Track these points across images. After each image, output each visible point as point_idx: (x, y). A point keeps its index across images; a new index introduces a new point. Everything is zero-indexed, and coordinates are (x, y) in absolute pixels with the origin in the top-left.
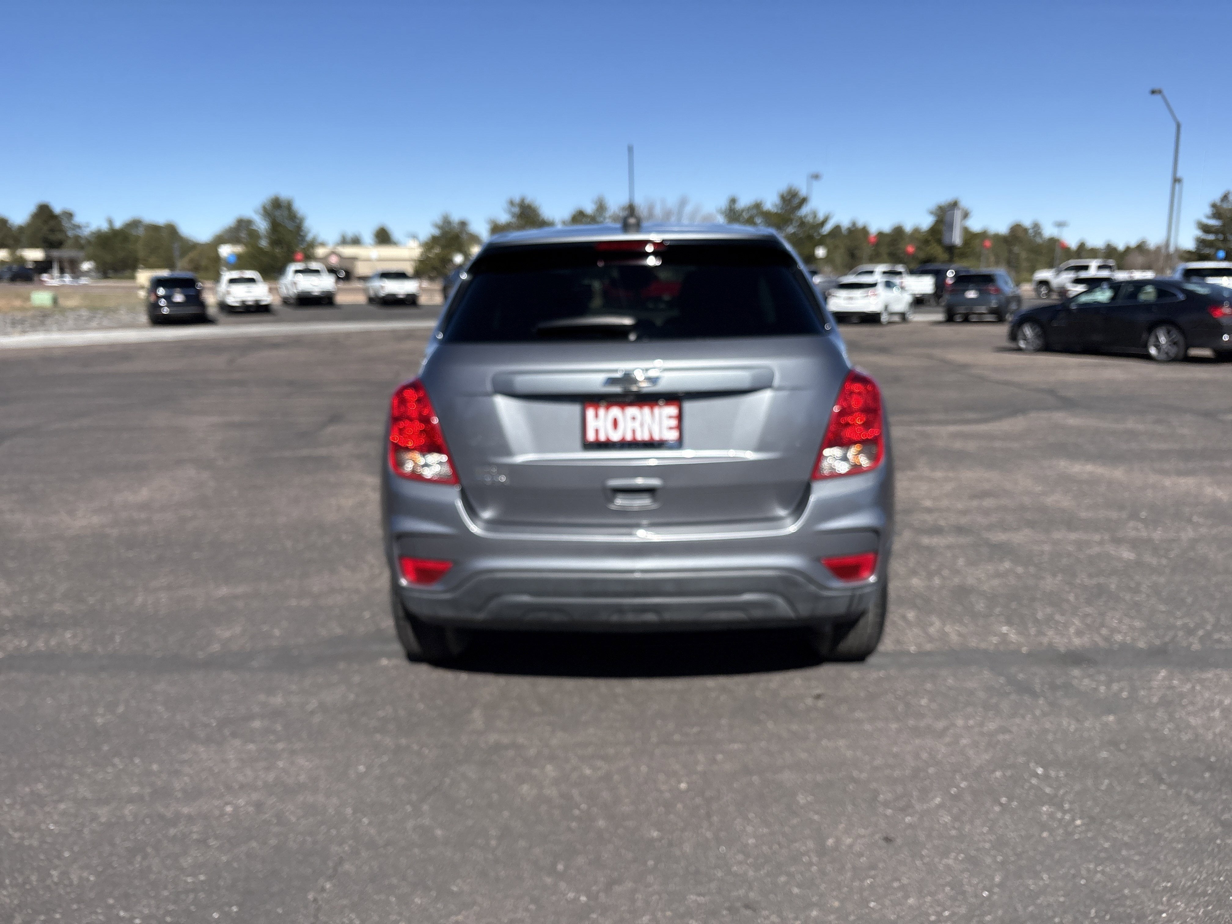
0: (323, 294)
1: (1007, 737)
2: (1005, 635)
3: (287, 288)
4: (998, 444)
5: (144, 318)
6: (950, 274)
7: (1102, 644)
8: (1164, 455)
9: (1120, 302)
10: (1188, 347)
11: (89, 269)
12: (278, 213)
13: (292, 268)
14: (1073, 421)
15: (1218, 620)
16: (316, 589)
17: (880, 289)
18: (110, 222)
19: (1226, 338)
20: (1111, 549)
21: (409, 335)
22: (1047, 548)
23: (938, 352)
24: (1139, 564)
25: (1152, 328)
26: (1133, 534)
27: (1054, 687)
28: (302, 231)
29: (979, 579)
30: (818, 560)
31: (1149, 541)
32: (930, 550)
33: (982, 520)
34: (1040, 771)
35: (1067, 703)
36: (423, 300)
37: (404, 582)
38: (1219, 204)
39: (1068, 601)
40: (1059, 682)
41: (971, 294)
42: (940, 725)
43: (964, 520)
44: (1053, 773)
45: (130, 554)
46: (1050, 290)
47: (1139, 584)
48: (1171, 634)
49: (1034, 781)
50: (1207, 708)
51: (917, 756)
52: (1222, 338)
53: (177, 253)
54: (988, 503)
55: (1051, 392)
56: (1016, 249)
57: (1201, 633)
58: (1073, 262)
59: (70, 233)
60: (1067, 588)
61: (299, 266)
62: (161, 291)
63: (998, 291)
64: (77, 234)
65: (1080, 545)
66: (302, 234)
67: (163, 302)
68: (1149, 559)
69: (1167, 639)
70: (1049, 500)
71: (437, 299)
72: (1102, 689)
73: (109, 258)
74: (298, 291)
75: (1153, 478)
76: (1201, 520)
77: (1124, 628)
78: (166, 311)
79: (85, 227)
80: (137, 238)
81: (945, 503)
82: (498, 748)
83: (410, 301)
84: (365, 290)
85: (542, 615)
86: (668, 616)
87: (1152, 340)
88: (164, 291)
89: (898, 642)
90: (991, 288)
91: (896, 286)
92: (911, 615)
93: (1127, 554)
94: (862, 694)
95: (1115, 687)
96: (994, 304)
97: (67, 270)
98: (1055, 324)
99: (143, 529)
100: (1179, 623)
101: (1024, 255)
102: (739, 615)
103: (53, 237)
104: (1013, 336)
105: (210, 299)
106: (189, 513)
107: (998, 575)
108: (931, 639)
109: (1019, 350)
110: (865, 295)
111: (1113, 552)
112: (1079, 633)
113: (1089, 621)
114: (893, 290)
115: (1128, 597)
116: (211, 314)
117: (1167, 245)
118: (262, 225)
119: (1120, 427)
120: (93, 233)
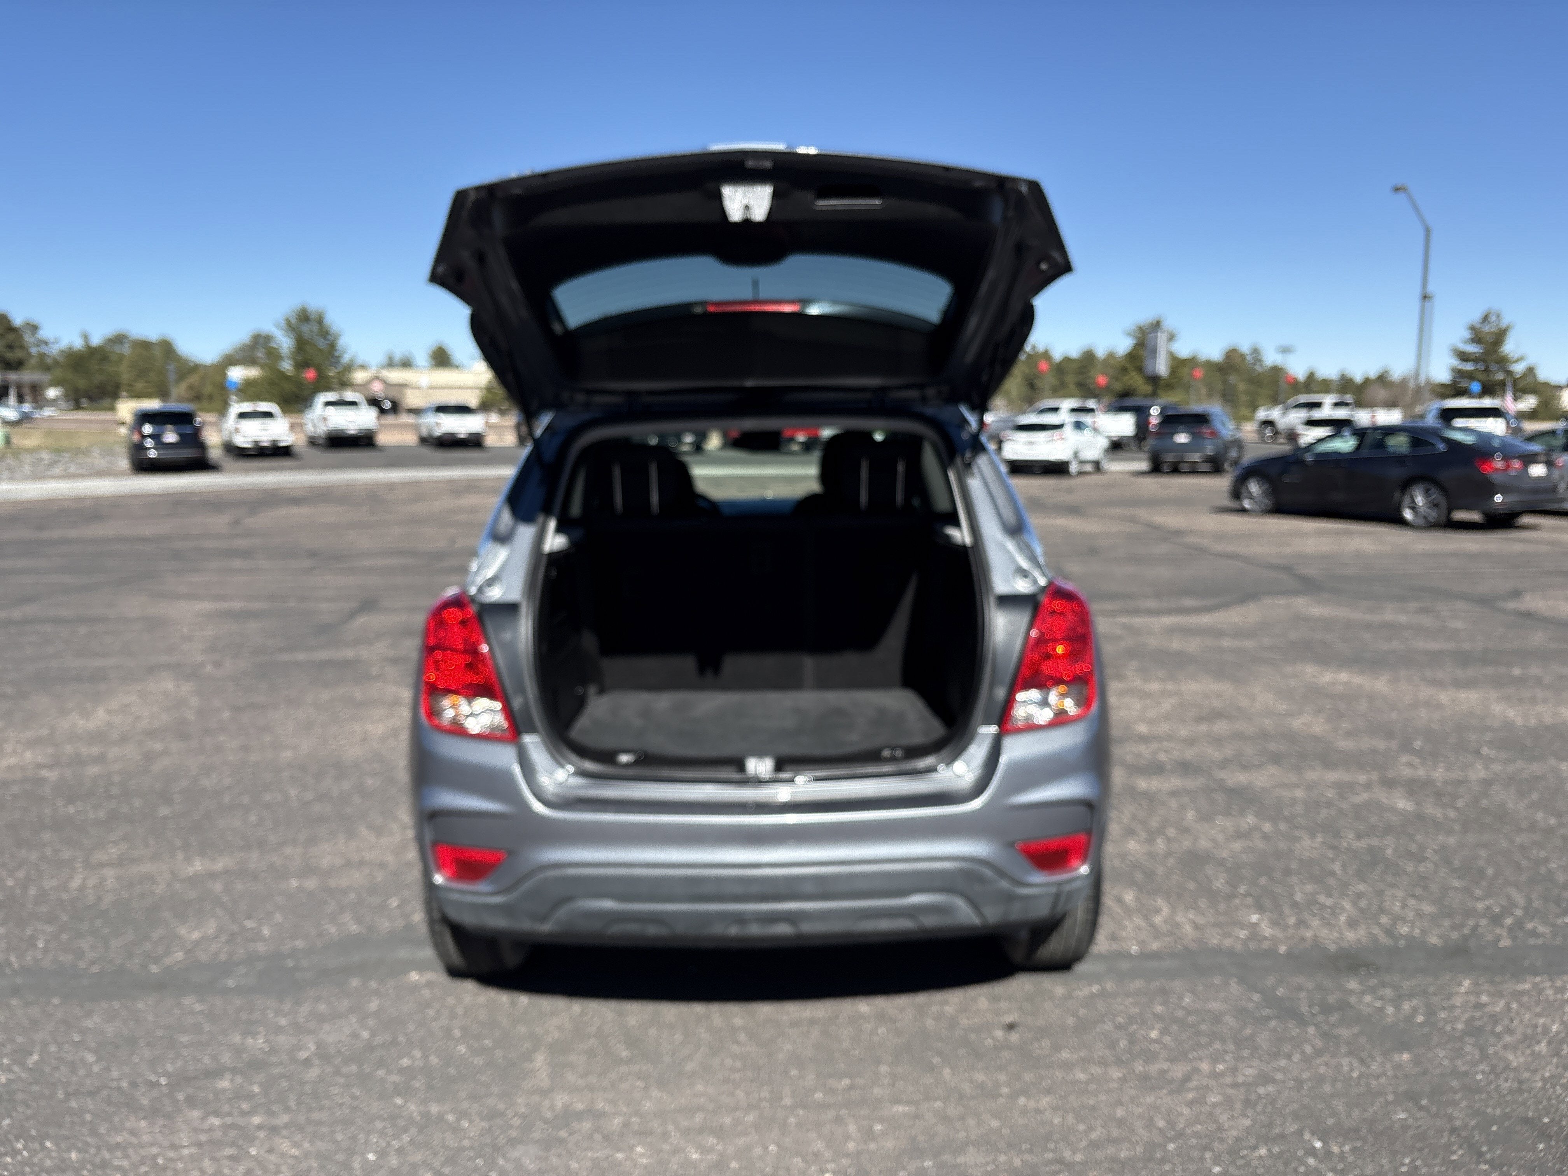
0: (360, 433)
1: (1271, 1088)
2: (1254, 926)
3: (314, 425)
4: (1226, 643)
5: (124, 463)
6: (1155, 411)
7: (1383, 939)
8: (1435, 658)
9: (1365, 453)
10: (1450, 510)
11: (57, 396)
12: (305, 328)
13: (322, 398)
14: (1316, 609)
15: (1529, 901)
16: (325, 863)
17: (1068, 430)
18: (86, 337)
19: (1498, 498)
20: (1381, 795)
21: (472, 486)
22: (1299, 793)
23: (1142, 513)
24: (1420, 817)
25: (1406, 485)
26: (1407, 772)
27: (1326, 1009)
28: (336, 350)
29: (1214, 840)
30: (1011, 845)
31: (1427, 783)
32: (1150, 798)
33: (1214, 754)
34: (1318, 1144)
35: (1345, 1032)
36: (491, 440)
37: (439, 879)
38: (1478, 326)
39: (1333, 874)
40: (1331, 999)
41: (1182, 438)
42: (1178, 1071)
43: (1189, 754)
44: (1336, 1149)
45: (71, 810)
46: (1276, 433)
47: (1422, 848)
48: (1471, 922)
49: (1311, 1161)
50: (1530, 1039)
51: (1150, 1124)
52: (1494, 500)
53: (172, 377)
54: (1221, 727)
55: (1287, 569)
56: (1233, 379)
57: (1509, 921)
58: (1304, 398)
59: (34, 351)
60: (1330, 854)
61: (331, 396)
62: (148, 429)
63: (1214, 434)
64: (43, 351)
65: (1344, 789)
66: (337, 354)
67: (149, 443)
68: (1432, 810)
69: (1466, 931)
70: (1297, 724)
71: (510, 439)
72: (1390, 1010)
73: (82, 383)
74: (328, 428)
75: (1425, 692)
76: (1493, 753)
77: (1410, 915)
78: (153, 454)
79: (53, 343)
80: (121, 357)
81: (1165, 728)
82: (567, 1117)
83: (474, 442)
84: (416, 427)
85: (632, 928)
86: (807, 928)
87: (1406, 501)
88: (151, 428)
89: (1114, 937)
90: (1206, 430)
91: (1087, 427)
92: (1129, 897)
93: (1404, 804)
94: (1070, 1021)
95: (1406, 1006)
96: (1209, 450)
97: (28, 398)
98: (1287, 479)
99: (93, 770)
100: (1480, 906)
101: (1242, 386)
102: (905, 924)
103: (10, 356)
104: (1237, 493)
105: (212, 438)
106: (158, 746)
107: (1239, 835)
108: (1156, 933)
109: (1243, 511)
110: (1051, 439)
111: (1385, 801)
112: (1352, 924)
113: (1363, 903)
114: (1084, 432)
115: (1410, 868)
116: (214, 457)
117: (1417, 375)
118: (285, 343)
119: (1376, 618)
120: (62, 352)
